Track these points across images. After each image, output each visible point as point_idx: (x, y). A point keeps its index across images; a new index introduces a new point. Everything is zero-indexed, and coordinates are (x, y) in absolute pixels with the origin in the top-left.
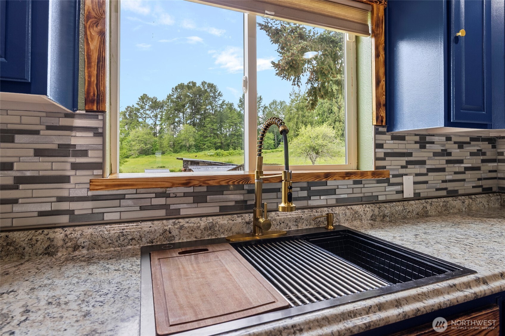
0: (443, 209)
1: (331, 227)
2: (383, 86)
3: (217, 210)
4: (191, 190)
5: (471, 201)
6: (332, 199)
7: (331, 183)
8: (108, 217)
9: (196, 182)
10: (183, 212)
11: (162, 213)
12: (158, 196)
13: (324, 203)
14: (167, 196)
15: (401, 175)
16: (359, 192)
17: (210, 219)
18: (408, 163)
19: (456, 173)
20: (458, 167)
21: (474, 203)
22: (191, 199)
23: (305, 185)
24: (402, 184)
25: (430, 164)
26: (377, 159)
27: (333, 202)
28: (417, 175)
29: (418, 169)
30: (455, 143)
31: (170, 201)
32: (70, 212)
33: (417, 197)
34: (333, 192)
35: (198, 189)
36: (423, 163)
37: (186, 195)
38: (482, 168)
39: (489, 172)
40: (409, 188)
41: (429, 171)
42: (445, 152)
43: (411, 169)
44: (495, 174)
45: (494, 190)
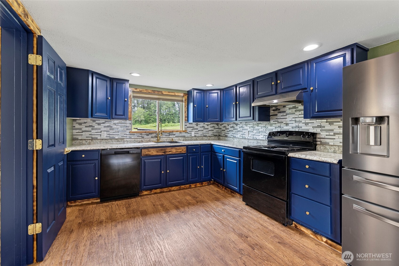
1: (173, 141)
2: (186, 113)
3: (151, 137)
4: (146, 133)
6: (174, 136)
7: (174, 133)
8: (132, 138)
9: (147, 132)
10: (145, 137)
11: (141, 137)
12: (140, 134)
13: (173, 137)
14: (142, 134)
15: (191, 132)
16: (181, 135)
17: (149, 139)
18: (193, 129)
19: (206, 131)
20: (206, 130)
22: (146, 135)
23: (169, 133)
24: (191, 133)
25: (199, 129)
26: (185, 128)
27: (175, 137)
28: (195, 132)
29: (196, 130)
30: (206, 125)
31: (142, 135)
32: (126, 137)
33: (195, 136)
34: (175, 135)
35: (147, 133)
36: (197, 129)
37: (145, 134)
38: (214, 130)
39: (216, 131)
40: (193, 134)
41: (199, 131)
42: (203, 127)
43: (194, 130)
44: (218, 132)
45: (217, 135)
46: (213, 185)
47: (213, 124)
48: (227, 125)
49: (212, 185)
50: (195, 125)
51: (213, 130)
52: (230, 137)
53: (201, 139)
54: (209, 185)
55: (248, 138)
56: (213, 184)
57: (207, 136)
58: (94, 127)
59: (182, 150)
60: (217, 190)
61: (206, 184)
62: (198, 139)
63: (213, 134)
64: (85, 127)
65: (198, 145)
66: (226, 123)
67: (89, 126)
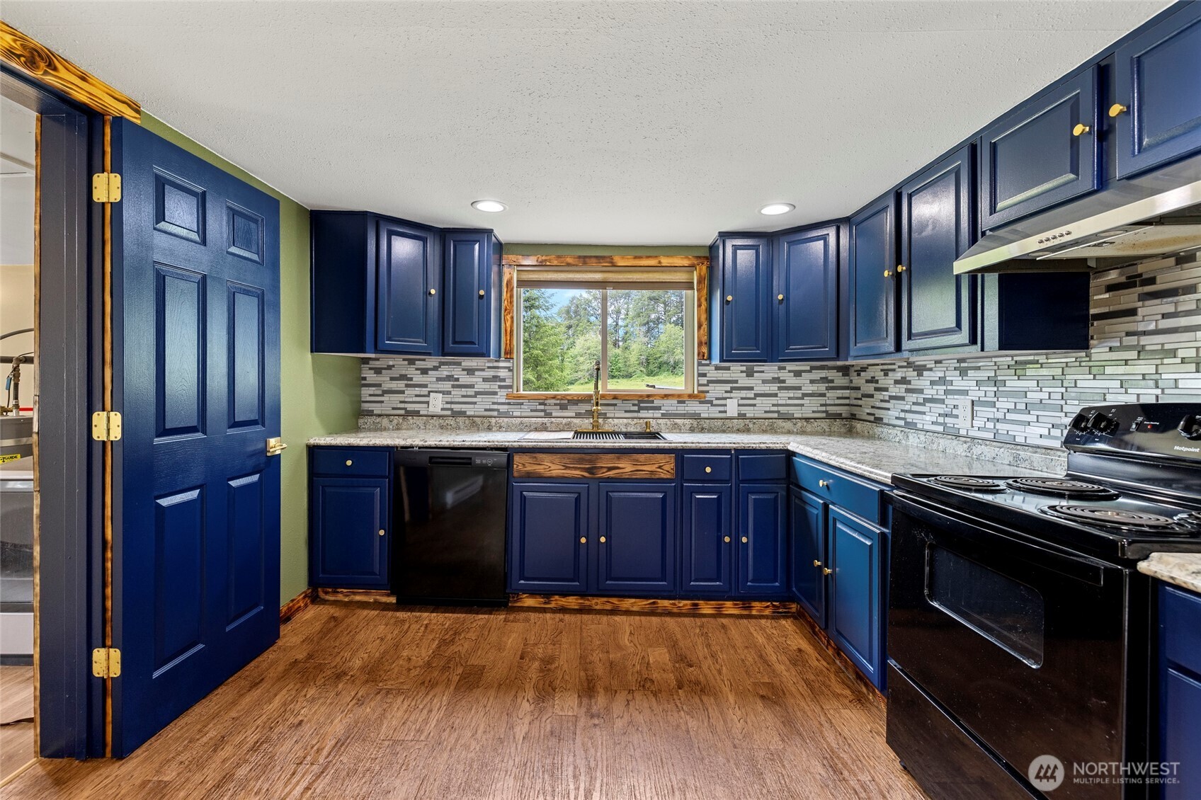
0: (769, 428)
1: (648, 430)
2: (704, 329)
3: (574, 415)
4: (558, 402)
5: (805, 424)
6: (658, 414)
7: (657, 403)
8: (515, 414)
9: (560, 397)
10: (554, 414)
11: (542, 414)
12: (540, 404)
13: (651, 415)
14: (545, 405)
15: (725, 399)
16: (682, 409)
17: (569, 419)
18: (733, 389)
19: (789, 398)
20: (792, 394)
21: (810, 426)
22: (558, 407)
23: (636, 402)
24: (725, 405)
25: (759, 390)
26: (699, 385)
27: (660, 415)
28: (742, 398)
29: (744, 394)
30: (790, 371)
31: (547, 407)
32: (498, 410)
33: (742, 416)
34: (659, 408)
35: (562, 402)
36: (751, 388)
37: (555, 405)
38: (828, 395)
39: (838, 398)
40: (732, 408)
41: (757, 395)
42: (777, 380)
43: (735, 394)
44: (847, 401)
45: (844, 415)
46: (795, 618)
47: (822, 368)
48: (882, 373)
49: (789, 621)
50: (742, 372)
51: (824, 395)
52: (894, 426)
53: (764, 428)
54: (776, 616)
55: (971, 433)
56: (797, 617)
57: (796, 419)
58: (411, 379)
59: (660, 467)
60: (800, 650)
61: (767, 612)
62: (751, 426)
63: (824, 409)
64: (388, 379)
65: (730, 450)
66: (878, 365)
67: (398, 376)
